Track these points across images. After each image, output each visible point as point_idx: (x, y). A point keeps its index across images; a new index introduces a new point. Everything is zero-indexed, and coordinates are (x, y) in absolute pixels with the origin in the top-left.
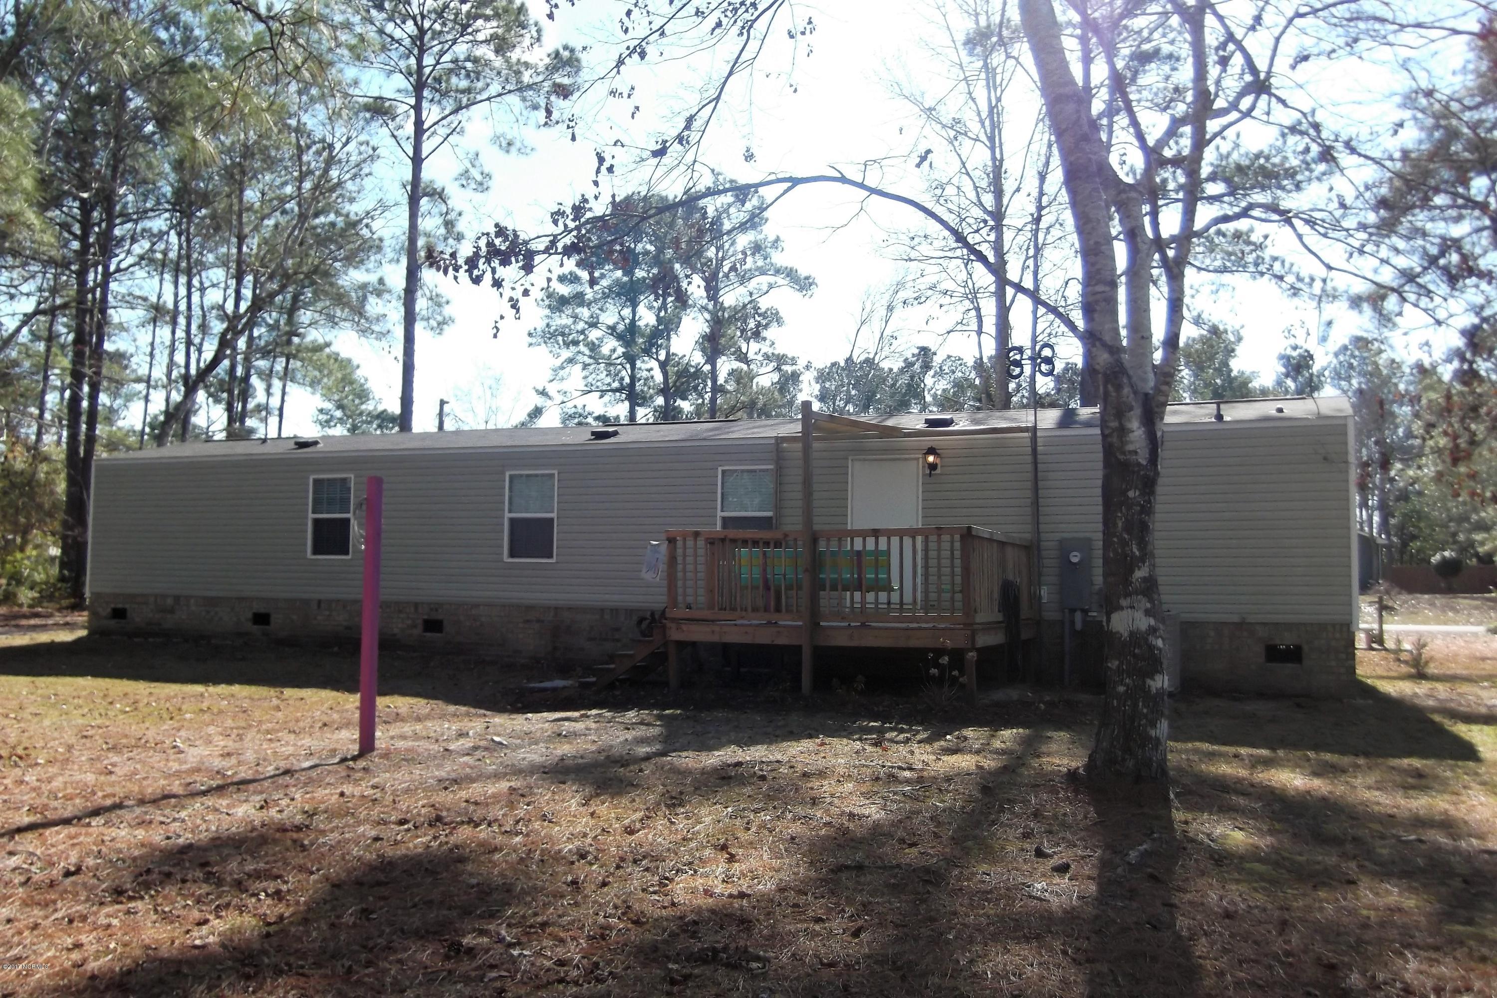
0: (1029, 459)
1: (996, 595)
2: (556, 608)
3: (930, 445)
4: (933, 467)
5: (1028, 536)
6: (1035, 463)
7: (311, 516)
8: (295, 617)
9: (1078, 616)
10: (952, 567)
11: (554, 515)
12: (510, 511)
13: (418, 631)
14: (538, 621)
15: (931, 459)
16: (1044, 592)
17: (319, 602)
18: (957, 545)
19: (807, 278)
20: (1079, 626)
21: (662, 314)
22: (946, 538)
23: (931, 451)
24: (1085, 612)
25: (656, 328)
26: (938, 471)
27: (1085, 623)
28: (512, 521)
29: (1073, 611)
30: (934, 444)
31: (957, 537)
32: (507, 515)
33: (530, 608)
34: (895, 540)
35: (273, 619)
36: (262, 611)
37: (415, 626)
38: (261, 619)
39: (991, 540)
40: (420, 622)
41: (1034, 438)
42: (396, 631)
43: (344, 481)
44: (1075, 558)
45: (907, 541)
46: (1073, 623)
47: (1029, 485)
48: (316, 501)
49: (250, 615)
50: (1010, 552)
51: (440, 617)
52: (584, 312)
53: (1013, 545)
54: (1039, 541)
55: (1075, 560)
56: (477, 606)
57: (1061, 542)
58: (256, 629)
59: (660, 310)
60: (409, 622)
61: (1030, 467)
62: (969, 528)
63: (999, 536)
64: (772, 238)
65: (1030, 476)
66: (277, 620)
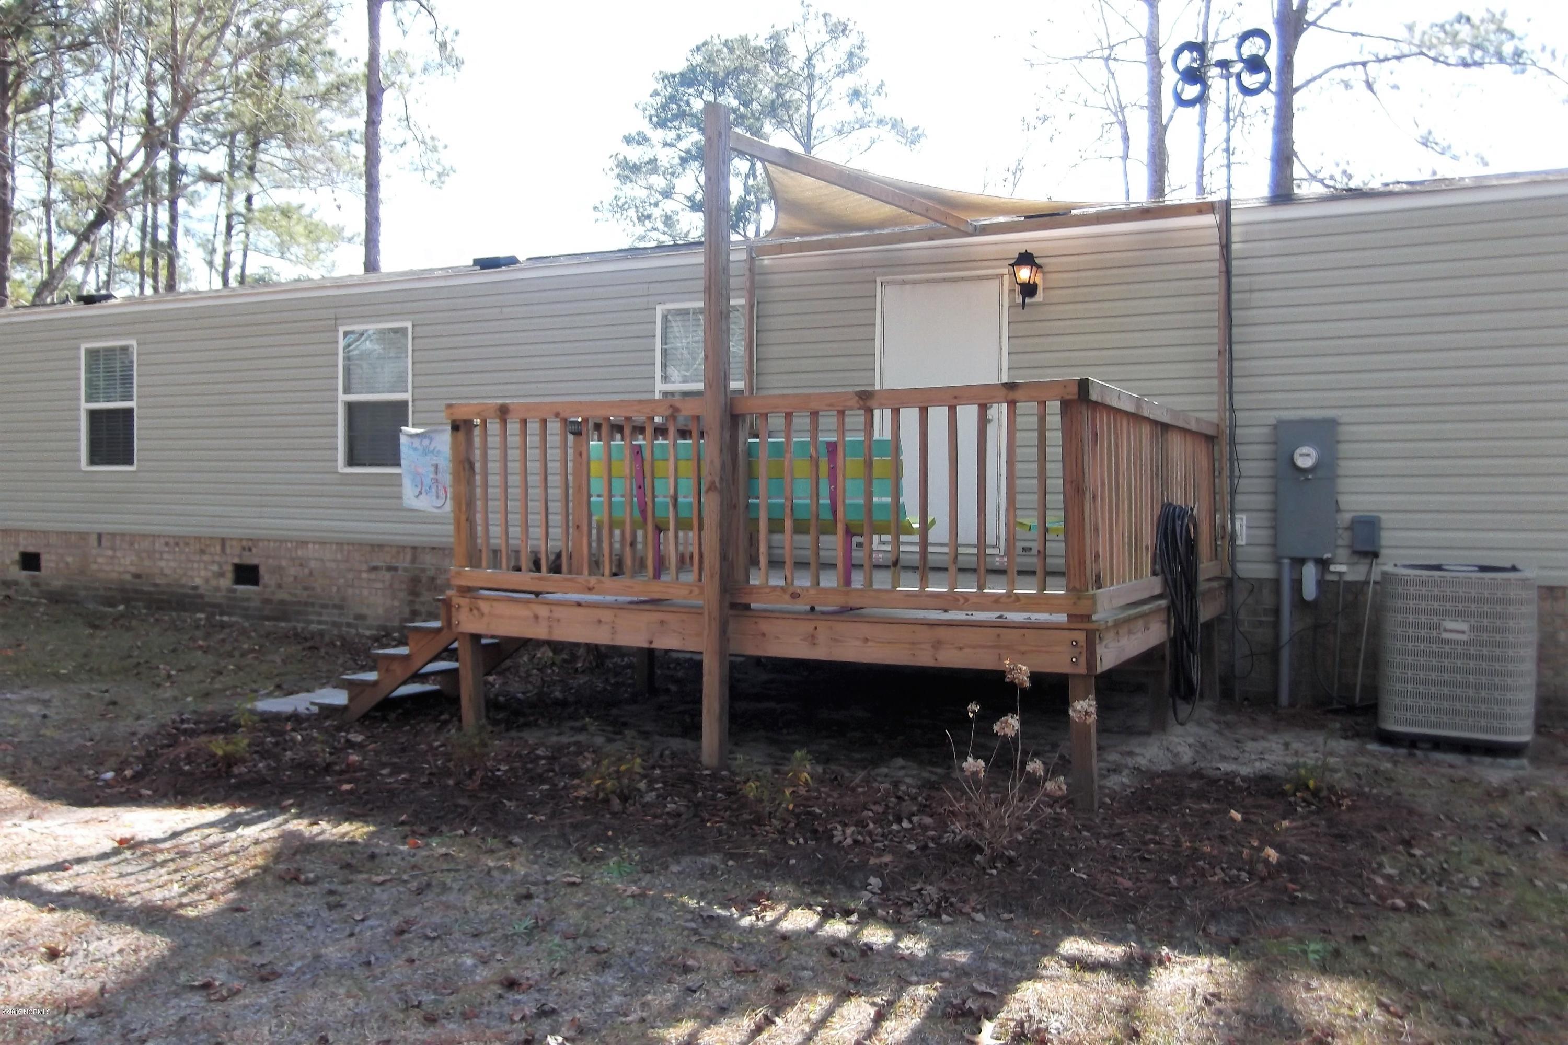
0: (1215, 267)
1: (1148, 538)
2: (414, 548)
3: (1022, 248)
4: (1029, 290)
5: (1214, 417)
6: (1228, 273)
7: (85, 406)
8: (69, 559)
9: (1310, 572)
10: (1043, 476)
11: (407, 396)
12: (347, 390)
13: (226, 582)
14: (391, 569)
15: (1024, 274)
16: (1241, 524)
17: (100, 536)
18: (1055, 420)
19: (915, 129)
20: (1310, 591)
21: (751, 182)
22: (1028, 408)
23: (1026, 259)
24: (1323, 564)
25: (744, 199)
26: (1039, 297)
27: (1321, 584)
28: (351, 408)
29: (1299, 562)
30: (1030, 248)
31: (1054, 406)
32: (342, 397)
33: (378, 547)
34: (910, 416)
35: (44, 559)
36: (31, 549)
37: (221, 575)
38: (30, 561)
39: (1136, 418)
40: (229, 569)
41: (1226, 225)
42: (198, 581)
43: (125, 349)
44: (1306, 458)
45: (938, 416)
46: (1298, 584)
47: (1214, 317)
48: (90, 384)
49: (16, 556)
50: (1178, 447)
51: (255, 561)
52: (658, 182)
53: (1184, 431)
54: (1233, 426)
55: (1304, 462)
56: (304, 543)
57: (1279, 426)
58: (24, 576)
59: (747, 176)
60: (215, 568)
61: (1216, 284)
62: (1083, 385)
63: (1156, 408)
64: (875, 84)
65: (1216, 300)
66: (47, 562)
